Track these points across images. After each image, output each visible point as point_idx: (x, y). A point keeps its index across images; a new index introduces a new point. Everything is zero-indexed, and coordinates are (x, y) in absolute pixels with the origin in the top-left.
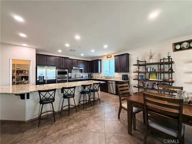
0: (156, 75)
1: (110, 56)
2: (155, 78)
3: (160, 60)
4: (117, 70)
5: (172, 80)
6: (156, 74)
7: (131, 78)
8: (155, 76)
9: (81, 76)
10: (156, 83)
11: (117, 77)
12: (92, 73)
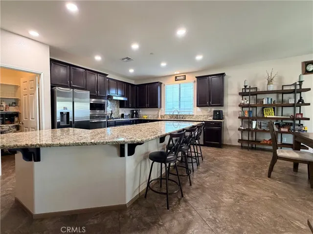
0: (274, 110)
1: (182, 78)
2: (273, 114)
3: (283, 86)
4: (201, 103)
5: (302, 116)
6: (274, 108)
7: (227, 115)
8: (273, 112)
9: (120, 114)
10: (275, 123)
11: (198, 115)
12: (138, 109)
